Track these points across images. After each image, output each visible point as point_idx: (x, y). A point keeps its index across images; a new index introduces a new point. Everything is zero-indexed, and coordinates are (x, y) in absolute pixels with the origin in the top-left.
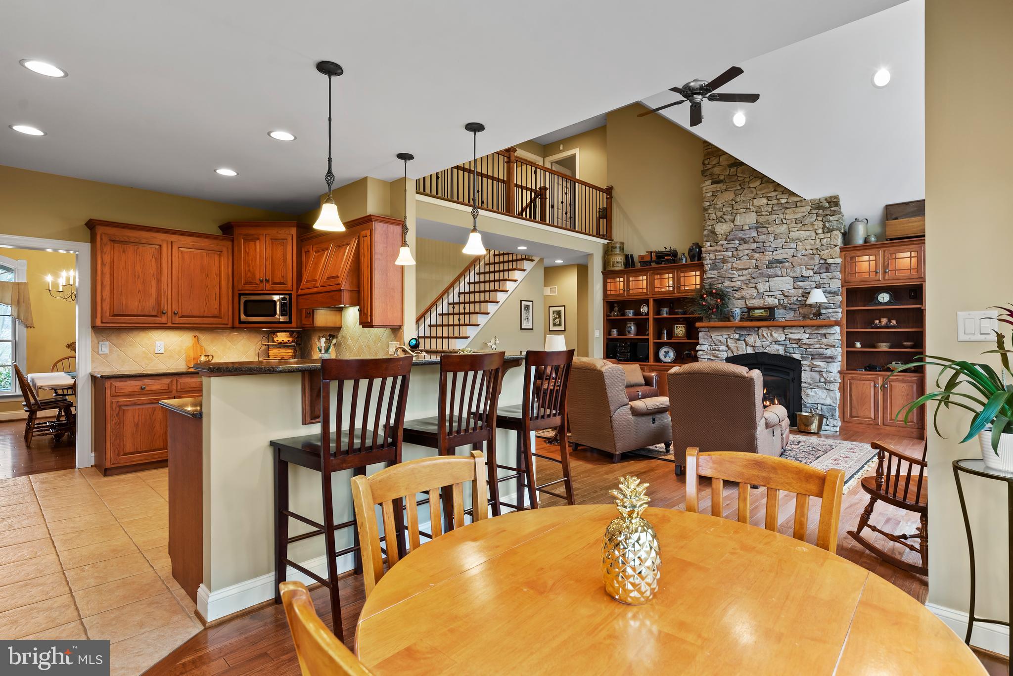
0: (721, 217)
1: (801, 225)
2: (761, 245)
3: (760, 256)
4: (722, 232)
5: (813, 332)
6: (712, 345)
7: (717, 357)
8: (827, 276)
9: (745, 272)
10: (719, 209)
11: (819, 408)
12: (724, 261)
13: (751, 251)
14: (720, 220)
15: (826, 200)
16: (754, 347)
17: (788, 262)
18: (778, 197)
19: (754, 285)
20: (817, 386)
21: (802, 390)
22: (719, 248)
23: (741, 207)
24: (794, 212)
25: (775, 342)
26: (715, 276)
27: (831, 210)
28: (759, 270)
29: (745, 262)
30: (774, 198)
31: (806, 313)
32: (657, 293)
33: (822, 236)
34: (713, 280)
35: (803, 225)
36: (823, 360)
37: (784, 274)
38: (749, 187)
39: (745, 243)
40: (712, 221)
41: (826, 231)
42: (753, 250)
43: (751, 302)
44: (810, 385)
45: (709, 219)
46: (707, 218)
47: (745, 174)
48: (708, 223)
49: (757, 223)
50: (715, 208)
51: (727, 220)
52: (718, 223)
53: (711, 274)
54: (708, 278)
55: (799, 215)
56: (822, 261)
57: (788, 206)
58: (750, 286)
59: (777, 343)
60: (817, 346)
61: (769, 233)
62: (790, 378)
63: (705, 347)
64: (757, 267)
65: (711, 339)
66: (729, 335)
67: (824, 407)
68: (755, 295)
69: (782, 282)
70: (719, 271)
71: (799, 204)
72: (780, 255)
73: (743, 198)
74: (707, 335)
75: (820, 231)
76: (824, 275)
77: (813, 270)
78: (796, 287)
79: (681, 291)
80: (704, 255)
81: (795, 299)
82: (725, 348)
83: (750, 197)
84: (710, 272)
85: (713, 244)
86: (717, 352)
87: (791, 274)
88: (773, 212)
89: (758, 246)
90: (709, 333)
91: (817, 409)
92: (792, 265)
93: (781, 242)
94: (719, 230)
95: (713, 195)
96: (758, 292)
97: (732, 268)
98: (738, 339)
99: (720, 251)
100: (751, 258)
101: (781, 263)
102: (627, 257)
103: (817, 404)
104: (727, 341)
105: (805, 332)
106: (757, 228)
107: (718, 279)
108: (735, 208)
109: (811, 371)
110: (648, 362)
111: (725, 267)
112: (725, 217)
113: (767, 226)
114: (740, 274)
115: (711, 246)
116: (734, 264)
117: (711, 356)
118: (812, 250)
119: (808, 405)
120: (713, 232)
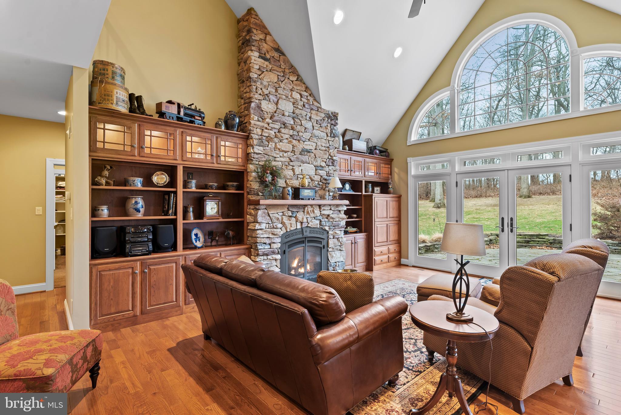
0: (267, 95)
1: (319, 126)
2: (296, 133)
3: (296, 143)
4: (268, 111)
5: (335, 209)
6: (269, 223)
7: (275, 235)
8: (332, 169)
9: (285, 155)
10: (265, 86)
11: (337, 265)
12: (269, 139)
13: (289, 136)
14: (266, 97)
15: (332, 113)
16: (302, 223)
17: (312, 153)
18: (308, 98)
19: (291, 167)
20: (337, 249)
21: (329, 254)
22: (266, 125)
23: (284, 94)
24: (317, 114)
25: (314, 218)
26: (260, 152)
27: (335, 122)
28: (295, 155)
29: (285, 145)
30: (306, 97)
31: (322, 194)
32: (191, 160)
33: (329, 138)
34: (259, 156)
35: (321, 127)
36: (339, 229)
37: (310, 163)
38: (289, 78)
39: (284, 128)
40: (260, 96)
41: (332, 135)
42: (291, 136)
43: (291, 183)
44: (333, 249)
45: (257, 92)
46: (255, 90)
47: (285, 64)
48: (256, 96)
49: (293, 113)
50: (261, 83)
51: (272, 100)
52: (263, 99)
53: (258, 150)
54: (254, 153)
55: (318, 118)
56: (330, 157)
57: (314, 108)
58: (289, 168)
59: (316, 218)
60: (337, 219)
61: (302, 125)
62: (321, 246)
63: (263, 226)
64: (293, 151)
65: (268, 218)
66: (283, 212)
67: (340, 263)
68: (292, 175)
69: (309, 168)
70: (265, 148)
71: (320, 110)
72: (309, 145)
73: (284, 86)
74: (264, 213)
75: (329, 135)
76: (330, 168)
77: (326, 162)
78: (317, 174)
79: (221, 163)
80: (252, 128)
81: (317, 183)
82: (280, 225)
83: (289, 88)
84: (257, 147)
85: (260, 119)
86: (275, 230)
87: (315, 164)
88: (304, 108)
89: (294, 134)
90: (266, 212)
91: (336, 266)
92: (315, 155)
93: (309, 135)
94: (265, 108)
95: (259, 69)
96: (294, 174)
97: (276, 148)
98: (291, 216)
99: (266, 128)
100: (290, 142)
101: (309, 152)
102: (131, 96)
103: (336, 262)
104: (282, 219)
105: (331, 209)
106: (293, 118)
107: (264, 156)
108: (279, 92)
109: (333, 238)
110: (176, 251)
111: (270, 146)
112: (271, 97)
113: (301, 119)
114: (281, 155)
115: (258, 121)
116: (278, 144)
117: (270, 234)
118: (325, 147)
119: (332, 264)
120: (259, 107)
